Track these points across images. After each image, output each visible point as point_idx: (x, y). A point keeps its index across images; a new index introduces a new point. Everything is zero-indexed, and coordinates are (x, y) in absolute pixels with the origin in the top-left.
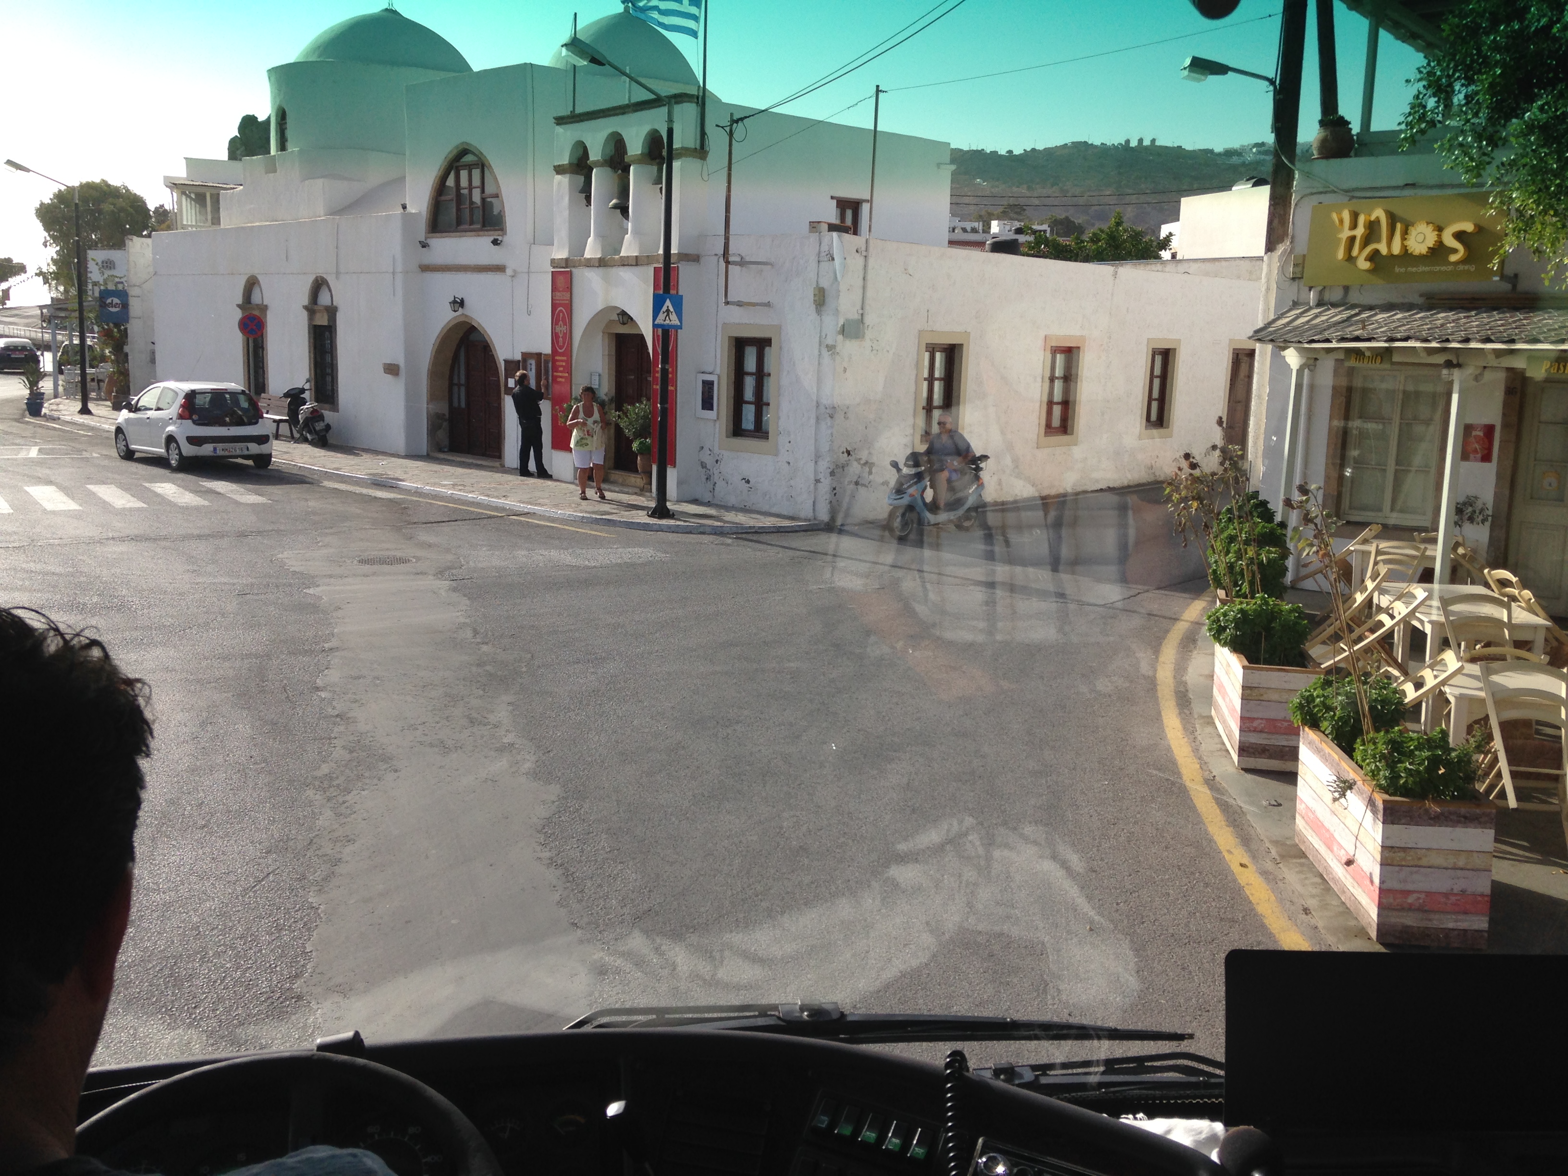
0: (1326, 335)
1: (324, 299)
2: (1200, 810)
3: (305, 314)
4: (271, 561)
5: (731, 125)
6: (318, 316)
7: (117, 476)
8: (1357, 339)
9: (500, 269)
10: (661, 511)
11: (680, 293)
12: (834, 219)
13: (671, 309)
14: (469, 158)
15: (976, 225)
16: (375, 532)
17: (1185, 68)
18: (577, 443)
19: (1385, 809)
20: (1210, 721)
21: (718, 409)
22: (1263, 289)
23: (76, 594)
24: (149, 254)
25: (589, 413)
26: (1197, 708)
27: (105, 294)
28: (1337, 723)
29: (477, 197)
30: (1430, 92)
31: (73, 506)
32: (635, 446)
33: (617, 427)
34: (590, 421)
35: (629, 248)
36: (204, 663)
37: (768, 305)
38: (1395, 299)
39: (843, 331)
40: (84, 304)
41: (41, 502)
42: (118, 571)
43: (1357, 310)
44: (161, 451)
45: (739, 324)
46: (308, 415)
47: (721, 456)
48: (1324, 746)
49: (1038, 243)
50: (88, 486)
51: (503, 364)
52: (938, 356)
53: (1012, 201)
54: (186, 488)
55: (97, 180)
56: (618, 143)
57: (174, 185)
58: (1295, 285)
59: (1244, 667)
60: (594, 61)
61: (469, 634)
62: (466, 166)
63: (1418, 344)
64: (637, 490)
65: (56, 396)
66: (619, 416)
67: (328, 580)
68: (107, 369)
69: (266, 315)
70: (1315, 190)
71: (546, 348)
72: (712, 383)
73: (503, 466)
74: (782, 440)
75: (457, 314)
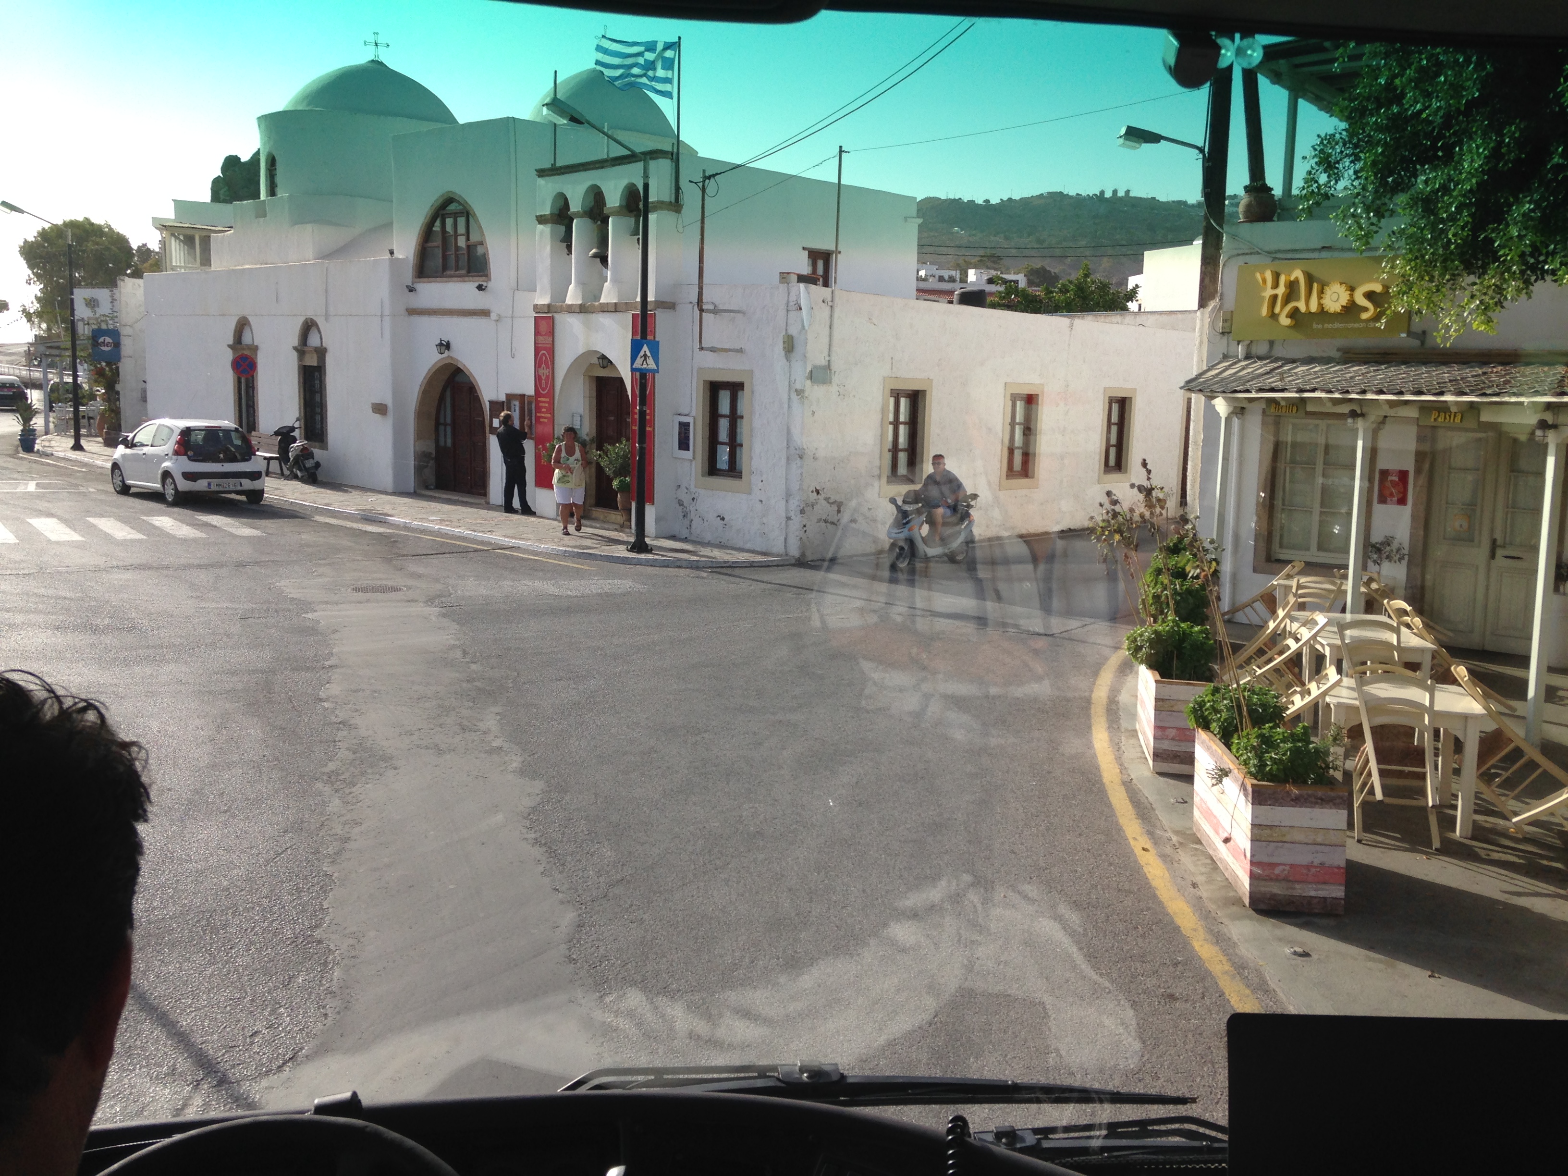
0: (1248, 386)
1: (314, 341)
3: (295, 354)
4: (269, 589)
5: (704, 181)
6: (307, 356)
7: (115, 510)
8: (1272, 390)
9: (485, 313)
10: (640, 546)
11: (657, 339)
12: (806, 270)
13: (648, 354)
14: (454, 207)
15: (953, 273)
16: (367, 563)
17: (1121, 137)
18: (559, 480)
19: (1253, 792)
21: (694, 451)
22: (1197, 343)
23: (87, 616)
24: (140, 293)
25: (570, 452)
26: (1124, 724)
27: (97, 334)
28: (1223, 723)
29: (462, 242)
30: (1321, 169)
31: (76, 537)
32: (615, 484)
33: (598, 465)
34: (572, 459)
35: (608, 296)
36: (215, 677)
37: (740, 351)
38: (1314, 353)
39: (811, 376)
40: (78, 342)
41: (45, 533)
42: (126, 596)
43: (1280, 363)
44: (157, 486)
45: (713, 369)
46: (298, 452)
47: (697, 495)
48: (1212, 744)
49: (1008, 293)
50: (88, 519)
51: (487, 404)
52: (903, 401)
53: (990, 251)
54: (182, 521)
55: (80, 219)
56: (597, 196)
57: (163, 226)
58: (1225, 340)
59: (1156, 681)
60: (574, 120)
61: (459, 654)
62: (451, 214)
63: (1323, 395)
64: (617, 527)
65: (47, 433)
66: (600, 456)
67: (324, 606)
68: (98, 406)
69: (257, 355)
70: (1240, 252)
71: (529, 390)
72: (688, 424)
73: (488, 503)
74: (755, 479)
75: (443, 356)
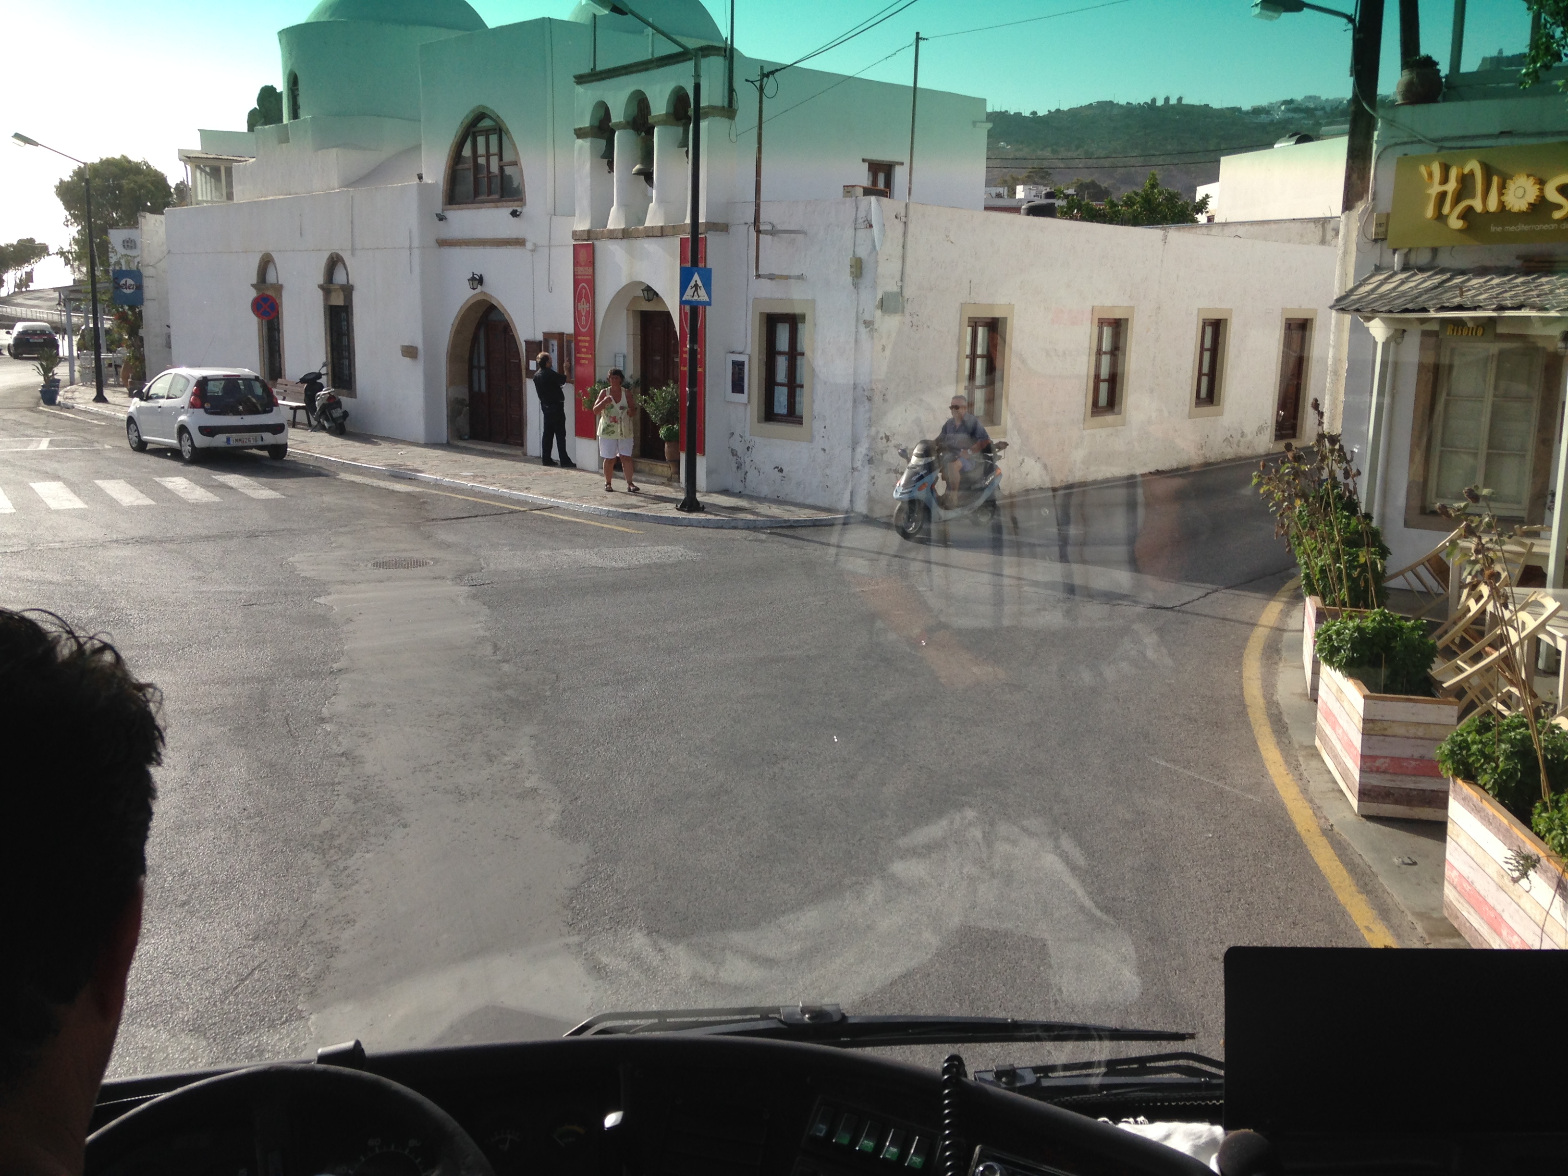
0: (1420, 303)
1: (340, 278)
2: (1324, 872)
3: (321, 292)
4: (281, 565)
5: (762, 80)
6: (334, 295)
7: (127, 470)
9: (519, 242)
10: (690, 504)
11: (708, 266)
12: (868, 183)
13: (700, 283)
14: (486, 123)
15: (1000, 190)
16: (392, 530)
17: (1256, 5)
18: (604, 432)
20: (1315, 754)
21: (749, 392)
22: (1340, 252)
24: (162, 231)
25: (615, 398)
26: (1297, 736)
27: (119, 275)
29: (494, 168)
31: (78, 504)
32: (662, 432)
33: (643, 411)
34: (617, 405)
35: (654, 218)
37: (801, 277)
38: (1488, 261)
39: (882, 305)
40: (98, 286)
41: (45, 500)
42: (119, 578)
43: (1448, 275)
44: (173, 442)
45: (771, 299)
46: (325, 402)
47: (752, 443)
50: (97, 482)
51: (524, 344)
52: (980, 330)
53: (1036, 164)
54: (197, 482)
55: (117, 156)
56: (641, 102)
57: (188, 158)
58: (1377, 248)
59: (1365, 697)
60: (616, 9)
61: (488, 649)
62: (481, 131)
63: (1533, 313)
64: (665, 480)
65: (71, 383)
66: (645, 401)
67: (339, 587)
68: (123, 353)
69: (281, 295)
70: (1400, 141)
71: (568, 328)
72: (742, 364)
73: (525, 454)
74: (817, 425)
75: (476, 291)
